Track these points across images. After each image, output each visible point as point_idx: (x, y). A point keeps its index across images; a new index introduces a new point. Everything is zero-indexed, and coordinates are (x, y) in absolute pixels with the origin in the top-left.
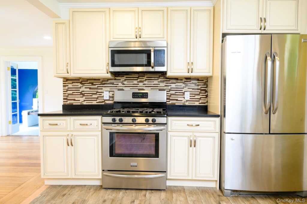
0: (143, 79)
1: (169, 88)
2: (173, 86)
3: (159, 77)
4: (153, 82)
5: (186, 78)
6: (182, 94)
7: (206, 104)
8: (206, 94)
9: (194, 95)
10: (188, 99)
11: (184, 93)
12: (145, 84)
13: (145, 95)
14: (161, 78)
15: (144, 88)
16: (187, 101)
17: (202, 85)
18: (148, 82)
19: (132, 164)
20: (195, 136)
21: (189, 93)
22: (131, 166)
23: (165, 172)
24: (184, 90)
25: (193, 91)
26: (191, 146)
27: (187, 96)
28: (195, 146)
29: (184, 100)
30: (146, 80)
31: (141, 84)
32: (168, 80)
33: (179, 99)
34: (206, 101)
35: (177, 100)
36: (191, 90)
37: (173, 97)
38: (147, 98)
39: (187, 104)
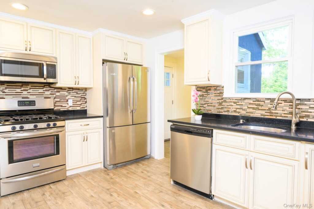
0: (28, 87)
1: (54, 96)
2: (58, 94)
3: (44, 87)
4: (38, 91)
5: (69, 88)
6: (66, 101)
7: (85, 109)
8: (85, 101)
9: (76, 102)
10: (72, 105)
11: (67, 100)
12: (30, 93)
13: (33, 103)
14: (47, 88)
15: (29, 96)
16: (70, 106)
17: (82, 94)
18: (33, 91)
19: (34, 165)
20: (87, 133)
21: (72, 100)
22: (34, 167)
23: (65, 165)
24: (67, 98)
25: (75, 98)
26: (84, 141)
27: (70, 103)
28: (87, 140)
29: (68, 106)
30: (30, 88)
31: (25, 93)
32: (53, 89)
33: (63, 105)
34: (85, 106)
35: (62, 106)
36: (73, 98)
37: (58, 104)
38: (35, 105)
39: (70, 109)
